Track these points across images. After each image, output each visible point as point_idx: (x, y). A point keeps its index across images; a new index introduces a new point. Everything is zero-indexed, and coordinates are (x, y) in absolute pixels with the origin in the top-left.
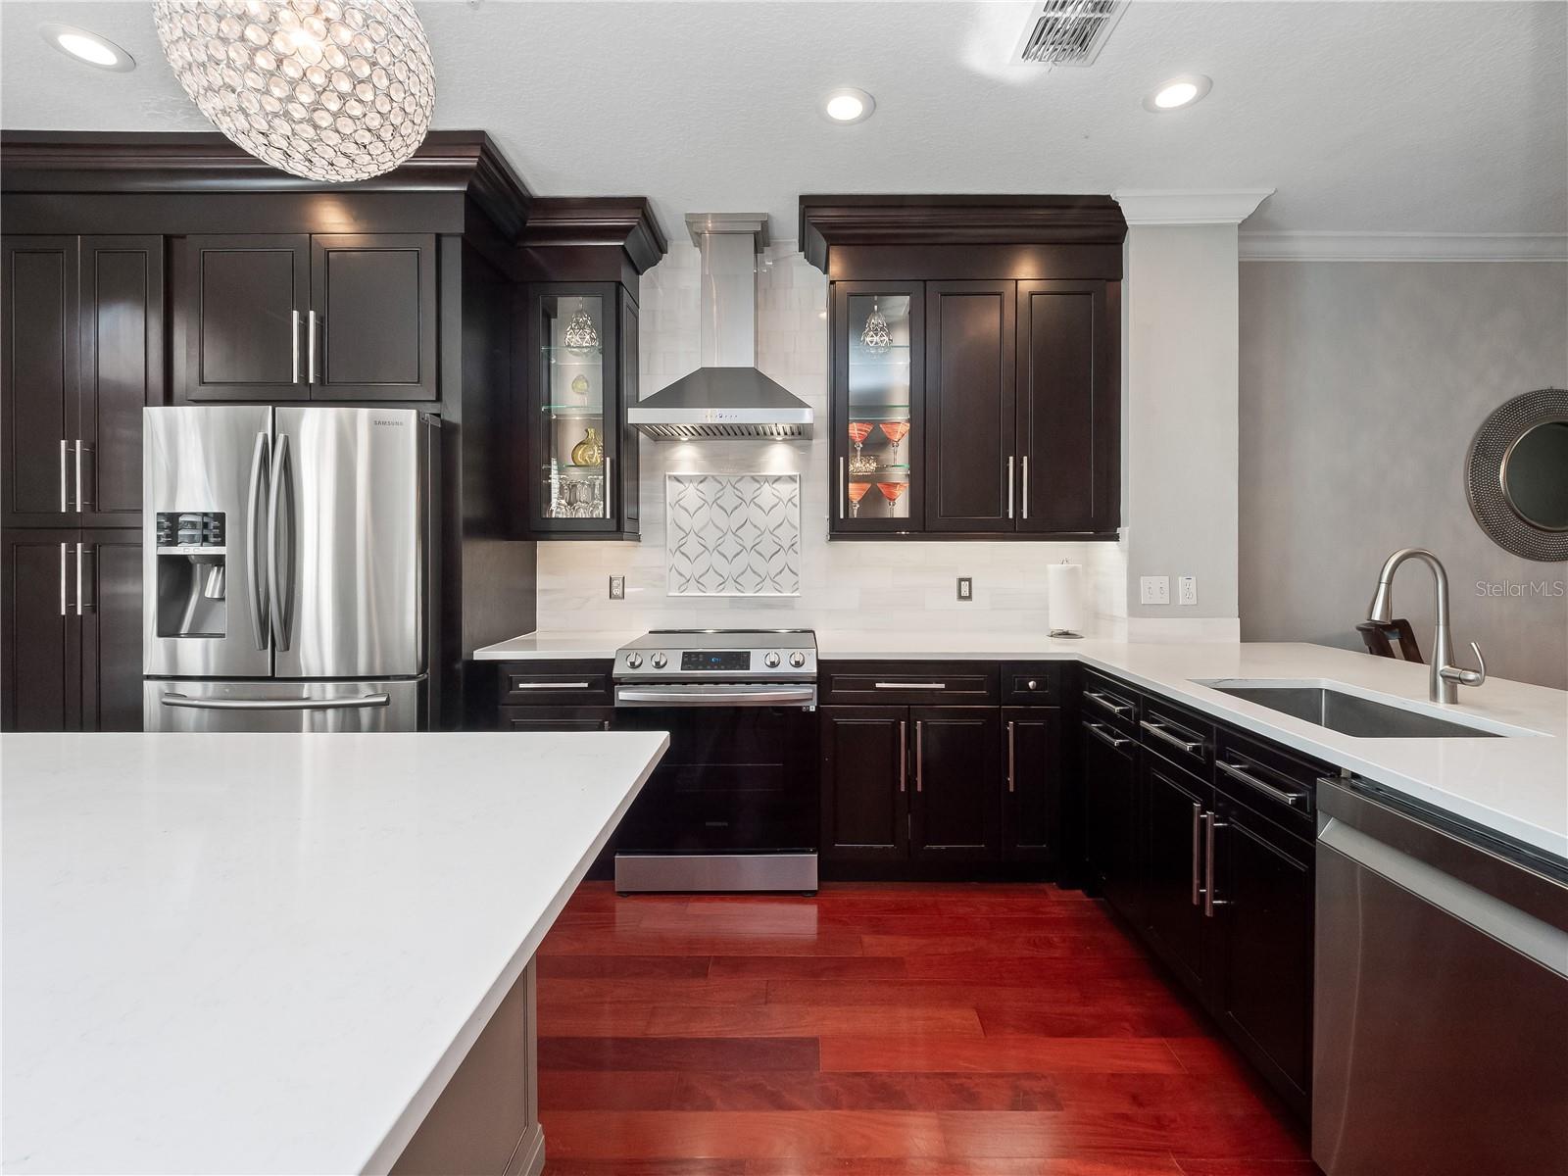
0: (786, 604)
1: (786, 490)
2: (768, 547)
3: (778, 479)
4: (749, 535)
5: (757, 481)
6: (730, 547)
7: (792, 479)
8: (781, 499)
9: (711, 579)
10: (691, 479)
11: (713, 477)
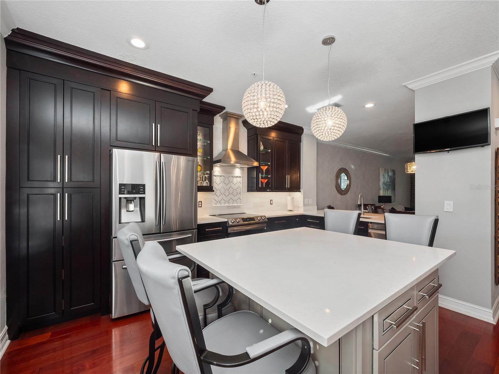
0: (238, 207)
1: (239, 179)
2: (235, 193)
3: (237, 177)
4: (231, 190)
5: (233, 177)
6: (227, 193)
7: (240, 177)
8: (238, 182)
9: (223, 201)
10: (218, 176)
11: (223, 176)
